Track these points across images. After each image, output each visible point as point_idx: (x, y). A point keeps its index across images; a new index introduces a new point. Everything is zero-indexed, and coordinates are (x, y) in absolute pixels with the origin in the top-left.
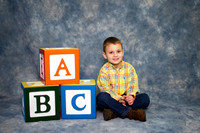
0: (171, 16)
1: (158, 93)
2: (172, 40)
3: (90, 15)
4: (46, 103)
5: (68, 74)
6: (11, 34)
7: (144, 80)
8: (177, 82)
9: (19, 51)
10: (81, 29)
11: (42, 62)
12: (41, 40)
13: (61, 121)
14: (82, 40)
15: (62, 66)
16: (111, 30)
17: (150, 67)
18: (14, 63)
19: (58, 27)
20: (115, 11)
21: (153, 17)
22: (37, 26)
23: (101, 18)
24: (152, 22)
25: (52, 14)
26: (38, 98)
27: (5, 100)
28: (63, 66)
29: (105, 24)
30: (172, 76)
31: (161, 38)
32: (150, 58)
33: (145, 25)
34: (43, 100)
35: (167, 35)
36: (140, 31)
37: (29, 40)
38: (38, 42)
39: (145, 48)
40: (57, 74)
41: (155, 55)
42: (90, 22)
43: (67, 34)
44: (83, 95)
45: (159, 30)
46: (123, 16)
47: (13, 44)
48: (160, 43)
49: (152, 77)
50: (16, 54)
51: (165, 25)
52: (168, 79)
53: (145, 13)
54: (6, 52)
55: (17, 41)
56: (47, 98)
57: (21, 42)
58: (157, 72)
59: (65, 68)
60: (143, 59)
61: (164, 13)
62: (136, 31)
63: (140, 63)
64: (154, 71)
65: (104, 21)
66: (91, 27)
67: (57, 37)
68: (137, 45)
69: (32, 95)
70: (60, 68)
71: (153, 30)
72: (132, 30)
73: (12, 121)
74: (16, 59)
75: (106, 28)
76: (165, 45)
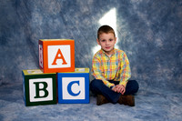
0: (159, 11)
1: (146, 81)
2: (160, 33)
3: (85, 10)
4: (44, 89)
5: (65, 63)
6: (14, 26)
7: (134, 68)
8: (165, 70)
9: (21, 42)
10: (77, 22)
11: (41, 52)
12: (41, 32)
13: (58, 106)
14: (79, 32)
17: (139, 57)
18: (16, 53)
19: (56, 20)
21: (143, 11)
22: (37, 19)
24: (142, 16)
25: (51, 9)
27: (8, 86)
28: (59, 55)
30: (159, 66)
31: (150, 31)
32: (140, 49)
33: (135, 19)
34: (41, 86)
35: (155, 28)
36: (130, 24)
39: (135, 40)
40: (54, 63)
41: (144, 46)
43: (64, 27)
44: (78, 82)
45: (148, 23)
47: (16, 36)
48: (149, 36)
49: (141, 66)
50: (18, 45)
51: (154, 18)
52: (157, 68)
53: (135, 7)
56: (46, 84)
57: (23, 34)
58: (146, 61)
59: (62, 57)
60: (133, 50)
61: (153, 8)
62: (127, 24)
63: (130, 53)
64: (143, 61)
66: (86, 20)
67: (56, 30)
68: (128, 37)
69: (31, 82)
71: (143, 23)
72: (124, 23)
73: (14, 105)
74: (18, 49)
76: (154, 37)
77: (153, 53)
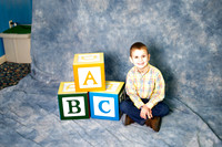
0: (216, 12)
1: (194, 89)
2: (215, 36)
3: (133, 7)
4: (77, 106)
5: (95, 83)
6: (61, 22)
7: (183, 74)
8: (216, 79)
9: (69, 38)
10: (124, 21)
12: (88, 30)
14: (126, 32)
15: (90, 76)
16: (153, 23)
17: (190, 62)
18: (65, 49)
19: (103, 18)
20: (158, 5)
21: (196, 11)
22: (83, 17)
23: (144, 11)
24: (195, 16)
25: (97, 6)
26: (70, 102)
29: (148, 18)
30: (211, 73)
31: (204, 34)
32: (191, 53)
33: (188, 20)
34: (74, 104)
35: (210, 31)
36: (182, 25)
37: (76, 30)
38: (85, 32)
39: (186, 43)
41: (196, 50)
42: (133, 14)
43: (111, 25)
44: (108, 102)
45: (202, 25)
46: (166, 9)
47: (64, 32)
48: (202, 39)
49: (191, 72)
50: (67, 41)
51: (209, 20)
52: (207, 76)
53: (188, 7)
54: (59, 39)
55: (67, 30)
57: (71, 30)
58: (197, 67)
59: (92, 78)
60: (183, 54)
61: (209, 7)
62: (178, 25)
63: (180, 57)
64: (193, 67)
65: (147, 14)
66: (134, 19)
67: (102, 28)
68: (178, 39)
70: (87, 79)
71: (197, 25)
72: (174, 24)
75: (148, 21)
76: (207, 41)
77: (205, 58)
